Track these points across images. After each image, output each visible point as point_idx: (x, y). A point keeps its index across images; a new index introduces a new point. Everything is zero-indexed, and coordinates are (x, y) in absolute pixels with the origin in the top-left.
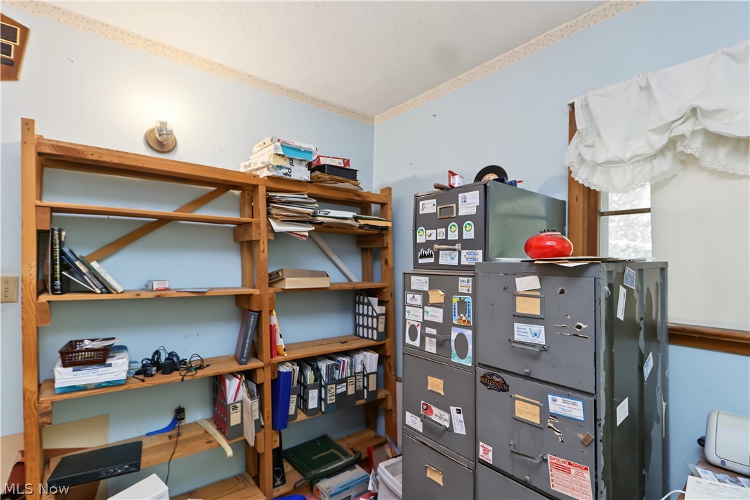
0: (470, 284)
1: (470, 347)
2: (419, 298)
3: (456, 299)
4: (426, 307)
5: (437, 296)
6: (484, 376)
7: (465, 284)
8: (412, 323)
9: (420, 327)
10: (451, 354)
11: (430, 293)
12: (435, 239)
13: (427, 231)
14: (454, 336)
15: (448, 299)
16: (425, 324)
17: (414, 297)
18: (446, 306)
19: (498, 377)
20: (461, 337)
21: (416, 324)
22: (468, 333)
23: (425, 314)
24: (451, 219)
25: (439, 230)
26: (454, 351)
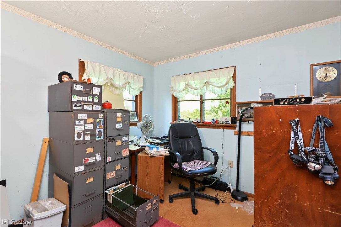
0: (103, 115)
1: (103, 134)
2: (82, 122)
3: (98, 120)
4: (86, 125)
5: (91, 120)
6: (109, 140)
7: (101, 116)
8: (78, 132)
9: (83, 132)
10: (96, 137)
11: (87, 120)
12: (82, 100)
13: (78, 97)
14: (97, 131)
15: (95, 121)
16: (85, 130)
17: (79, 122)
18: (94, 123)
19: (112, 138)
20: (100, 132)
21: (81, 132)
22: (102, 130)
23: (85, 127)
24: (90, 94)
25: (84, 97)
26: (97, 136)
